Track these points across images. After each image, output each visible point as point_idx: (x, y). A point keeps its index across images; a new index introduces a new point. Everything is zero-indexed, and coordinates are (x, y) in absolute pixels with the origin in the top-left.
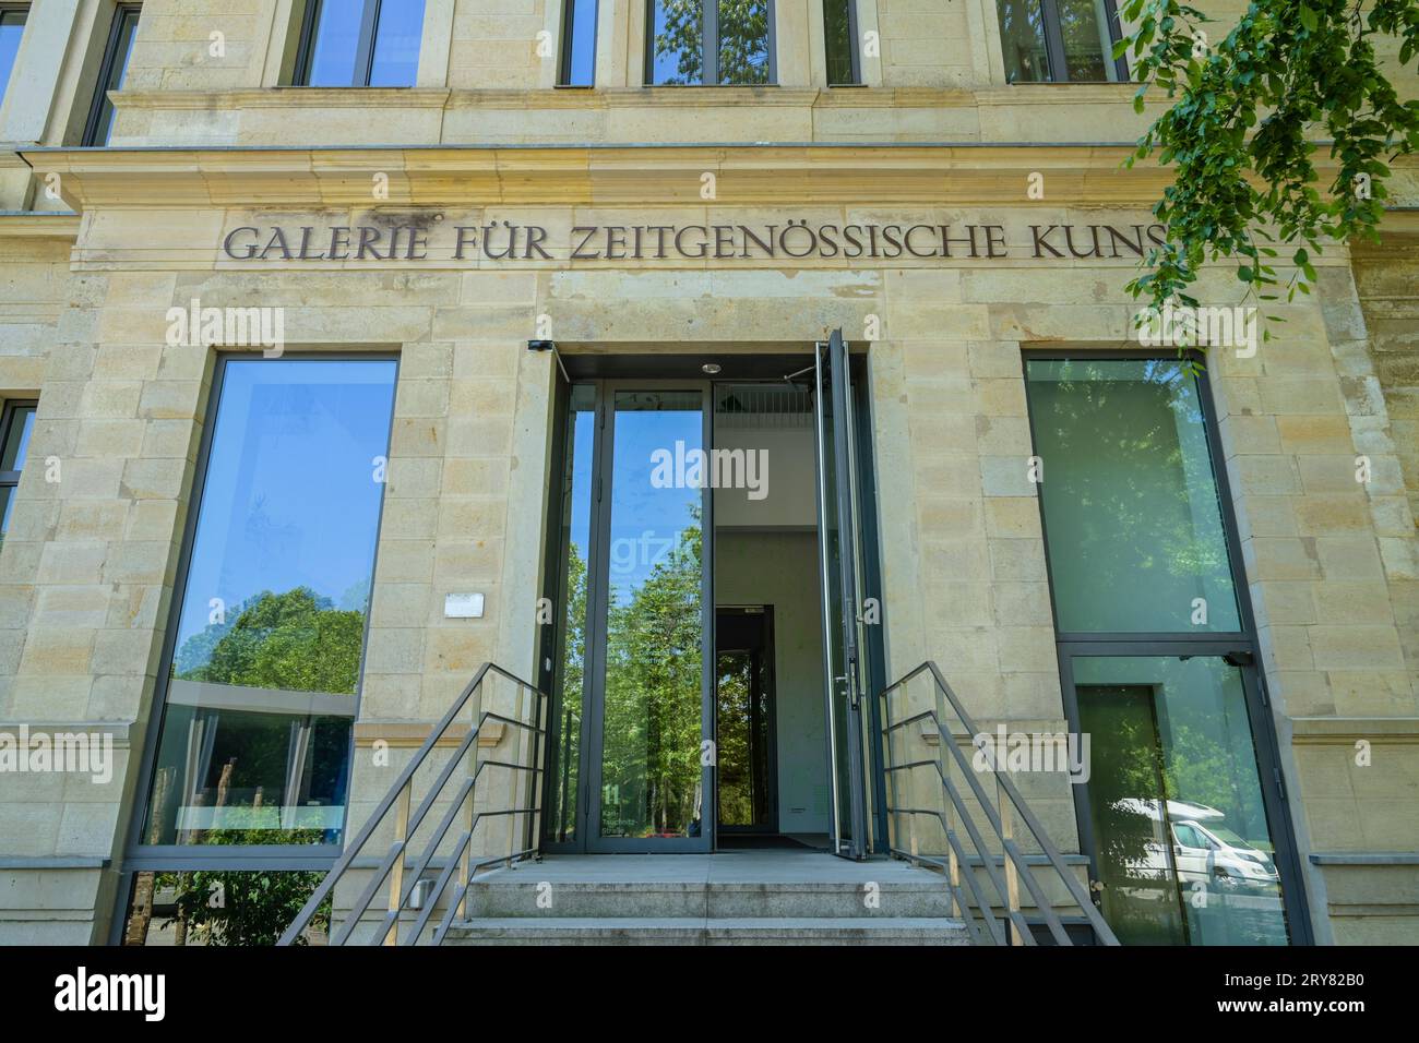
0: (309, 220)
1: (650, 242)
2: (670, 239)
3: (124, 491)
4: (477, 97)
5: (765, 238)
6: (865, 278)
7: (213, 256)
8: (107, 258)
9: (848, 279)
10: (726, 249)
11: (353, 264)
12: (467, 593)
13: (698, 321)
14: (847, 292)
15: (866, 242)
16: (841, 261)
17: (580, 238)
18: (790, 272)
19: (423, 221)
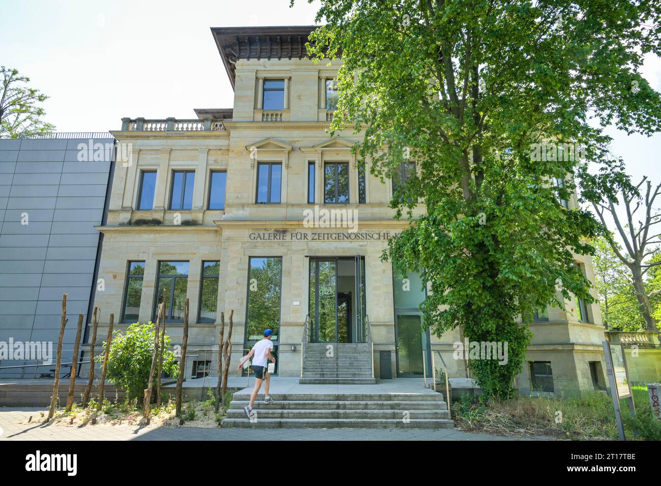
0: (264, 232)
1: (326, 236)
2: (330, 235)
3: (237, 283)
4: (293, 205)
5: (347, 235)
6: (365, 243)
7: (247, 239)
8: (229, 239)
9: (361, 243)
10: (340, 238)
11: (273, 240)
12: (296, 301)
13: (335, 252)
14: (361, 246)
15: (365, 236)
16: (360, 240)
17: (313, 235)
18: (351, 242)
19: (284, 232)
